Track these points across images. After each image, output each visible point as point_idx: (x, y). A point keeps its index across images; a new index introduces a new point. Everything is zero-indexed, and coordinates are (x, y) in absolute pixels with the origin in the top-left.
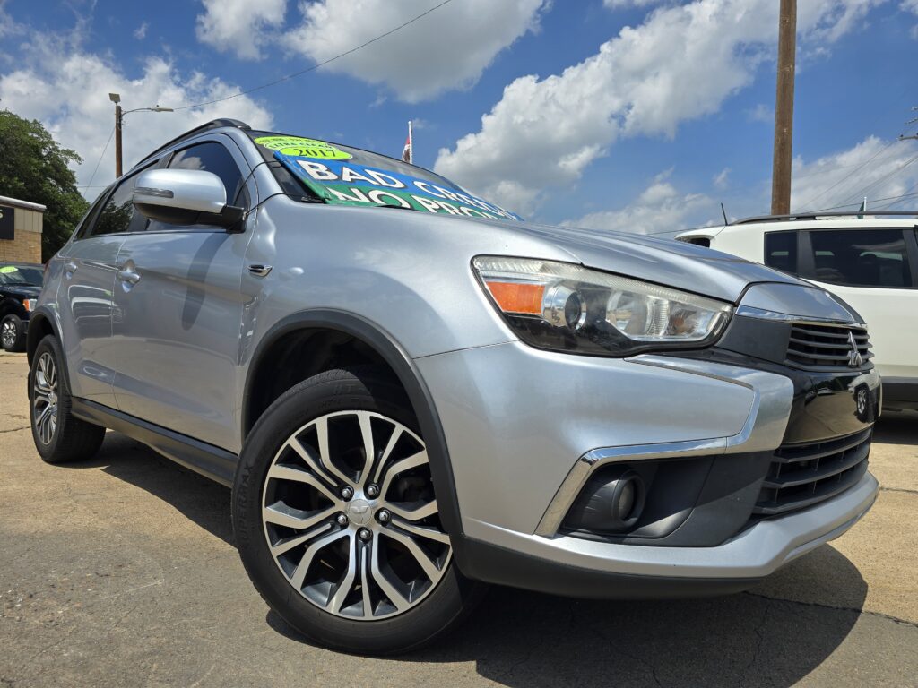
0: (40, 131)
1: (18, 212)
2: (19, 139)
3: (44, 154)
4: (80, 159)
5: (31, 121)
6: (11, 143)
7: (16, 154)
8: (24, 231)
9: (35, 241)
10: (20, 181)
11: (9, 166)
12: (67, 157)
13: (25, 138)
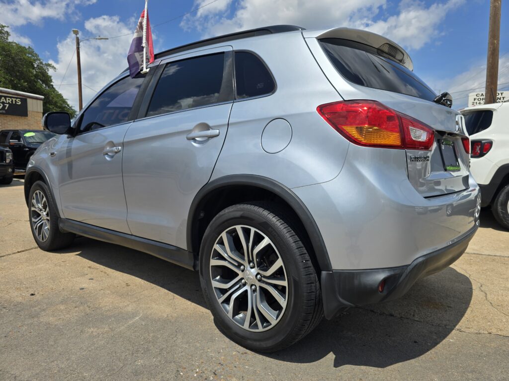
0: (32, 53)
1: (29, 100)
2: (22, 58)
3: (36, 66)
4: (55, 68)
5: (27, 47)
6: (18, 61)
7: (21, 66)
8: (33, 111)
9: (39, 117)
10: (24, 82)
11: (18, 74)
12: (48, 68)
13: (26, 57)
